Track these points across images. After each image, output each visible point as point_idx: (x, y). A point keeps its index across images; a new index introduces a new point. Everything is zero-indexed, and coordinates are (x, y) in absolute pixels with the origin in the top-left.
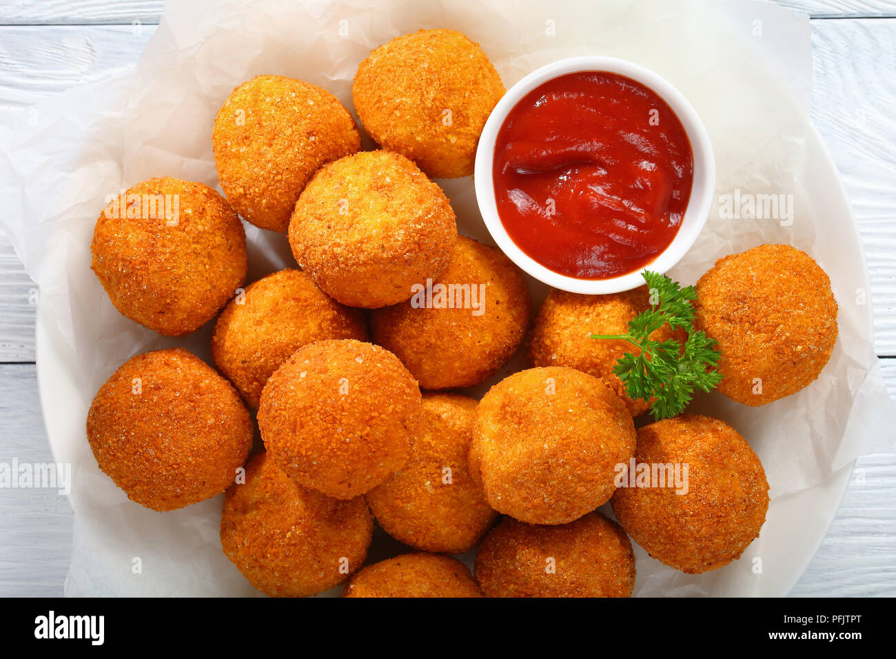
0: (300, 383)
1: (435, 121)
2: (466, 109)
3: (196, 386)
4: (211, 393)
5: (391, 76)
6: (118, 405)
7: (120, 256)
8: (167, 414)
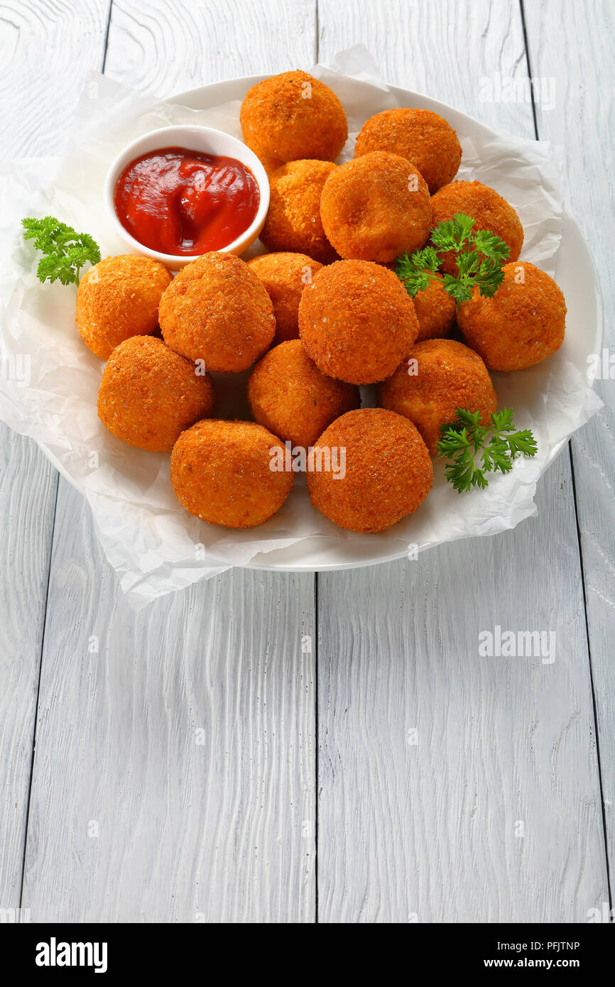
0: (331, 320)
1: (140, 276)
2: (136, 261)
5: (105, 303)
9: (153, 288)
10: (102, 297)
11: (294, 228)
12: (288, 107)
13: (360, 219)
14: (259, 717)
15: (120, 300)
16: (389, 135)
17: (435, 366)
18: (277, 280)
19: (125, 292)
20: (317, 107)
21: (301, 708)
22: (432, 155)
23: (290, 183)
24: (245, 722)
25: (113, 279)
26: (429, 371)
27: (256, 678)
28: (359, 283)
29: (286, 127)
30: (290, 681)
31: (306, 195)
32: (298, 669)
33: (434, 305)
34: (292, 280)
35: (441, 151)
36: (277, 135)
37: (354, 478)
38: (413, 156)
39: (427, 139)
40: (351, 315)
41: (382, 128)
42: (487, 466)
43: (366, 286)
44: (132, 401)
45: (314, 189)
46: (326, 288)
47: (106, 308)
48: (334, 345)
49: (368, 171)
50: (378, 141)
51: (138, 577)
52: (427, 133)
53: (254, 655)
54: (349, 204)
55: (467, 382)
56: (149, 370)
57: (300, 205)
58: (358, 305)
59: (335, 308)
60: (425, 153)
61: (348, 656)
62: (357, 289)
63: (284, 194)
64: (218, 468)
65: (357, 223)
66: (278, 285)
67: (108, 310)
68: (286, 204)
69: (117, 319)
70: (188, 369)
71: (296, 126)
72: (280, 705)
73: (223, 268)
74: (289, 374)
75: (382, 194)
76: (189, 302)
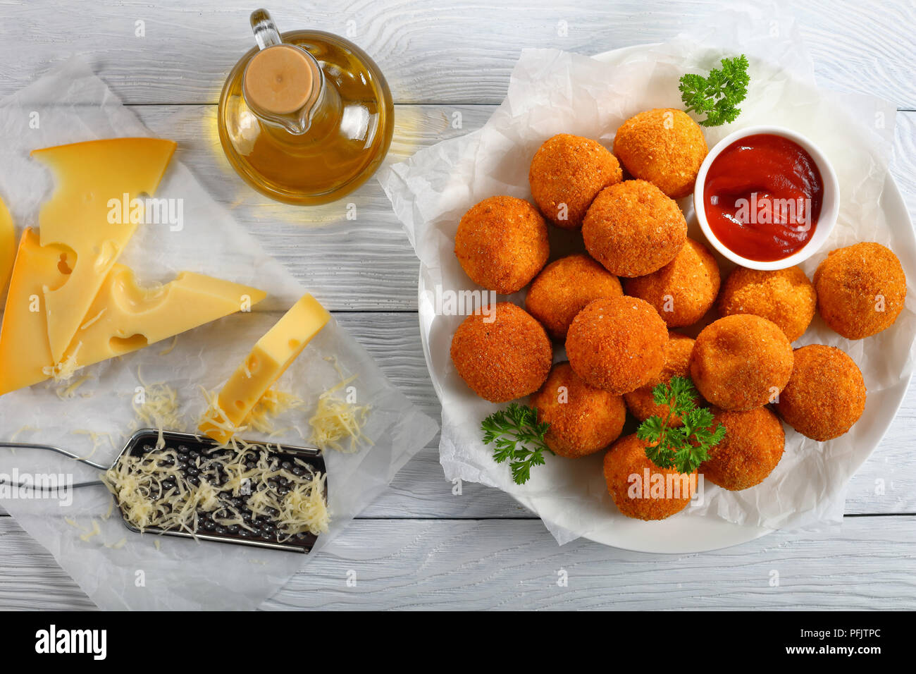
0: (600, 322)
1: (672, 162)
2: (691, 156)
3: (524, 325)
4: (533, 329)
5: (646, 135)
6: (476, 336)
7: (479, 243)
8: (509, 342)
9: (660, 173)
10: (651, 132)
11: (737, 292)
12: (857, 286)
13: (721, 348)
14: (325, 268)
15: (646, 147)
16: (824, 375)
17: (584, 407)
18: (673, 277)
19: (654, 151)
20: (858, 312)
21: (333, 300)
22: (803, 413)
23: (777, 288)
24: (320, 258)
25: (667, 139)
26: (581, 403)
27: (356, 266)
28: (629, 345)
29: (838, 284)
30: (353, 291)
31: (763, 302)
32: (363, 298)
33: (652, 409)
34: (673, 290)
35: (808, 421)
36: (831, 276)
37: (479, 340)
38: (802, 396)
39: (818, 410)
40: (600, 339)
41: (831, 369)
42: (500, 443)
43: (626, 351)
44: (549, 163)
45: (769, 309)
46: (629, 318)
47: (642, 136)
48: (582, 324)
49: (758, 355)
50: (820, 365)
51: (403, 176)
52: (824, 409)
53: (374, 265)
54: (732, 339)
55: (570, 433)
56: (574, 175)
57: (755, 296)
58: (609, 345)
59: (608, 325)
60: (805, 407)
61: (374, 335)
62: (623, 344)
63: (768, 283)
64: (484, 234)
65: (719, 346)
66: (669, 278)
67: (640, 137)
68: (759, 285)
69: (633, 145)
70: (577, 207)
71: (839, 293)
72: (334, 284)
73: (657, 233)
74: (577, 288)
75: (738, 367)
76: (629, 206)
